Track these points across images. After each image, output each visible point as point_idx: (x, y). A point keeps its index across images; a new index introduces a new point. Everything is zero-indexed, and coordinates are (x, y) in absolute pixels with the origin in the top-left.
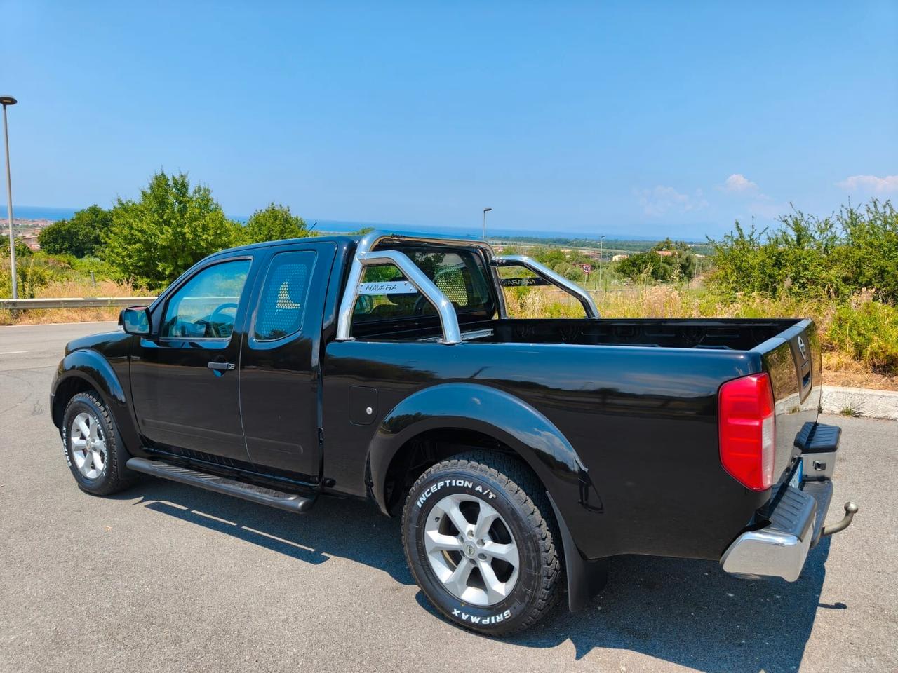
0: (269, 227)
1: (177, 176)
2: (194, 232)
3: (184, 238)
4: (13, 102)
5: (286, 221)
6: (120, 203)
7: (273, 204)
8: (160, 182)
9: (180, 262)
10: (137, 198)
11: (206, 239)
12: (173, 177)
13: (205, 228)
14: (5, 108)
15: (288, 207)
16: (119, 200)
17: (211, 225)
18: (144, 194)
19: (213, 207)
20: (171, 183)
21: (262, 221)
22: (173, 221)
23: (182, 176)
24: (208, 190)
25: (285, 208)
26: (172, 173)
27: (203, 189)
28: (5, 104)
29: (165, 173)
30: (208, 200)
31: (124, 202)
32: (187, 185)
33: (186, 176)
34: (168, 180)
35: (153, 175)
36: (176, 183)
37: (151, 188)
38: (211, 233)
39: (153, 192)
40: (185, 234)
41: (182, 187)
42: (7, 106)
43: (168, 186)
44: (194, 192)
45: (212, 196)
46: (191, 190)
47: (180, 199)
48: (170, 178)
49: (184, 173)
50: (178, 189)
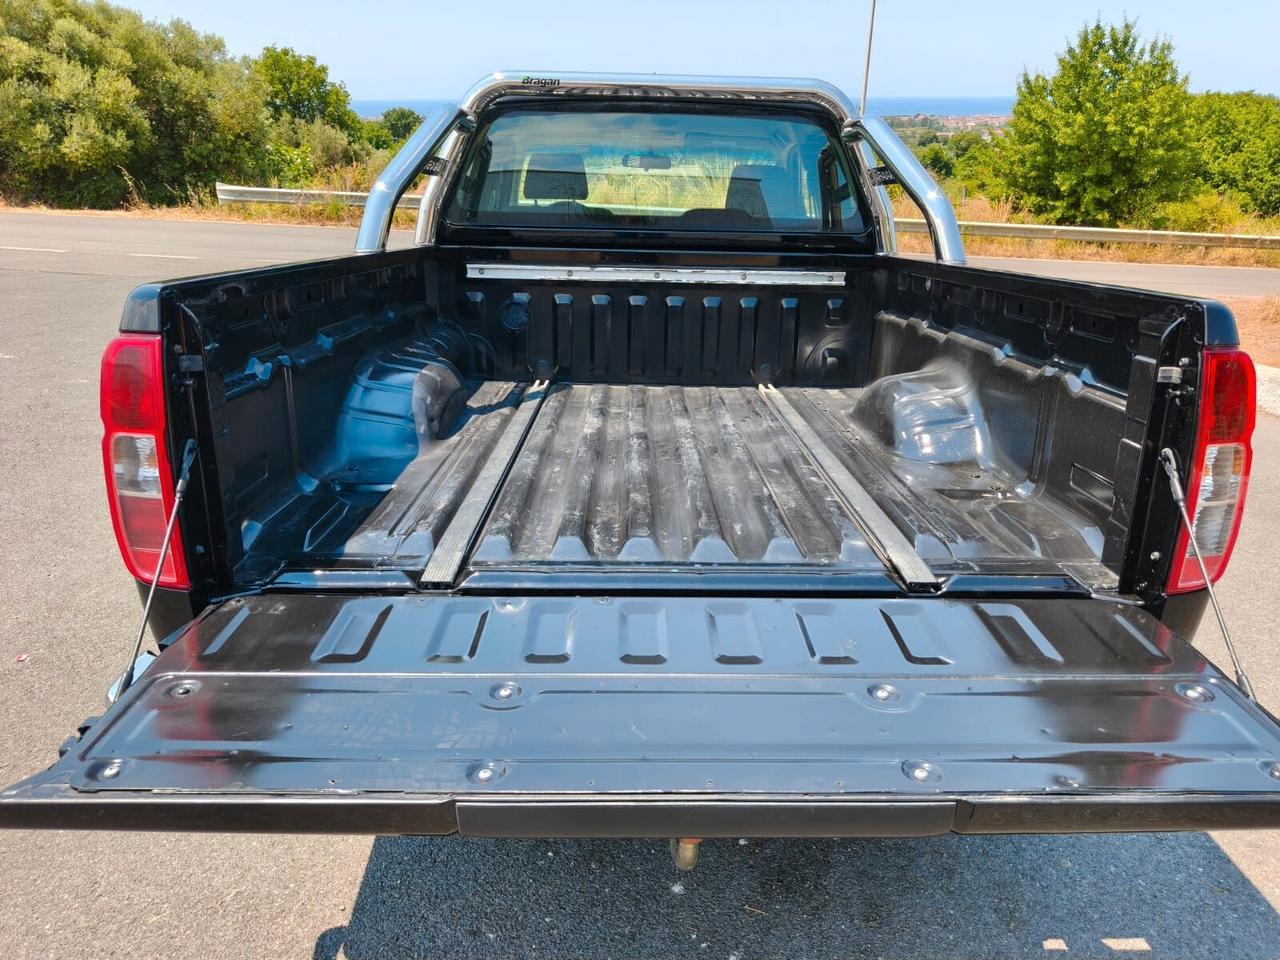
2: (1121, 122)
3: (1104, 135)
6: (1027, 81)
8: (1093, 42)
9: (1089, 172)
11: (1141, 134)
12: (1113, 29)
13: (1144, 115)
16: (1025, 75)
17: (1156, 109)
18: (1061, 61)
19: (1168, 77)
20: (1107, 40)
22: (1088, 105)
23: (1127, 26)
24: (1169, 47)
26: (1112, 23)
27: (1160, 45)
29: (1102, 24)
30: (1164, 66)
31: (1032, 78)
32: (1135, 40)
33: (1133, 26)
34: (1103, 36)
35: (1081, 28)
36: (1115, 41)
37: (1072, 51)
38: (1152, 122)
40: (1106, 125)
41: (1122, 46)
43: (1101, 45)
44: (1142, 52)
45: (1173, 56)
46: (1137, 50)
47: (1115, 66)
48: (1107, 33)
49: (1130, 21)
50: (1116, 50)
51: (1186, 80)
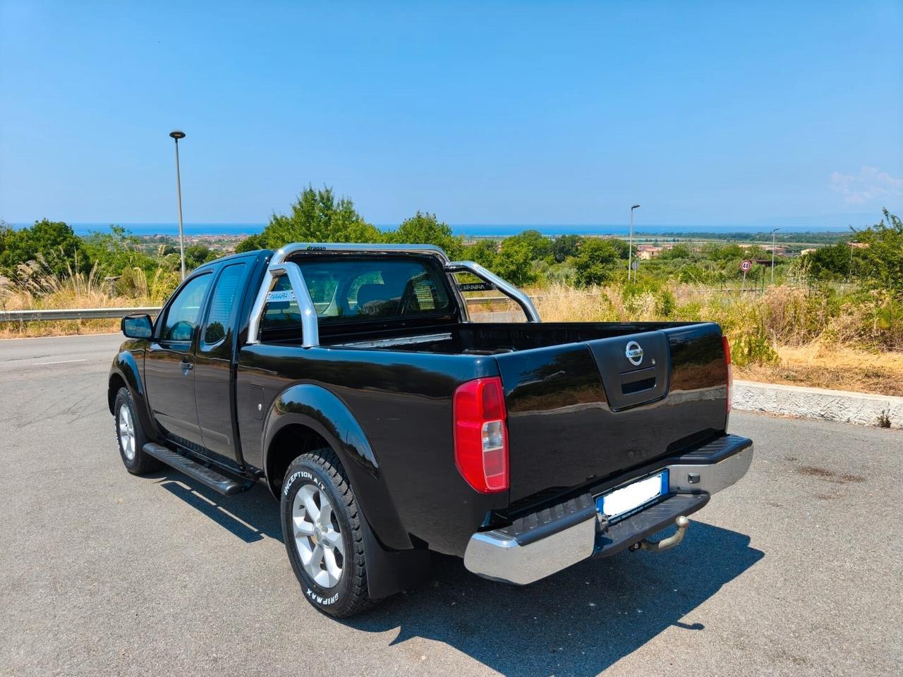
0: (415, 235)
1: (323, 191)
4: (182, 135)
5: (431, 228)
6: (276, 219)
7: (419, 213)
8: (309, 197)
10: (289, 214)
12: (320, 192)
14: (177, 142)
15: (434, 215)
16: (274, 215)
18: (295, 209)
19: (354, 219)
20: (318, 198)
21: (409, 229)
22: (318, 233)
23: (327, 191)
24: (351, 203)
25: (431, 215)
26: (319, 188)
27: (346, 202)
28: (176, 138)
29: (313, 189)
30: (350, 213)
31: (279, 217)
32: (332, 199)
33: (331, 190)
34: (315, 195)
35: (302, 191)
36: (322, 198)
37: (300, 203)
39: (302, 207)
41: (327, 201)
42: (179, 140)
43: (316, 200)
44: (338, 205)
45: (354, 208)
46: (335, 203)
47: (326, 212)
48: (317, 193)
49: (329, 188)
50: (323, 203)
51: (362, 220)
